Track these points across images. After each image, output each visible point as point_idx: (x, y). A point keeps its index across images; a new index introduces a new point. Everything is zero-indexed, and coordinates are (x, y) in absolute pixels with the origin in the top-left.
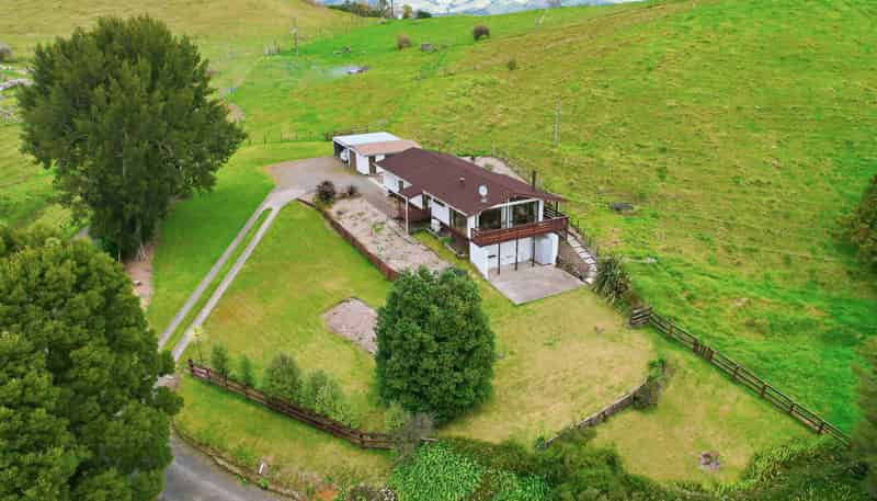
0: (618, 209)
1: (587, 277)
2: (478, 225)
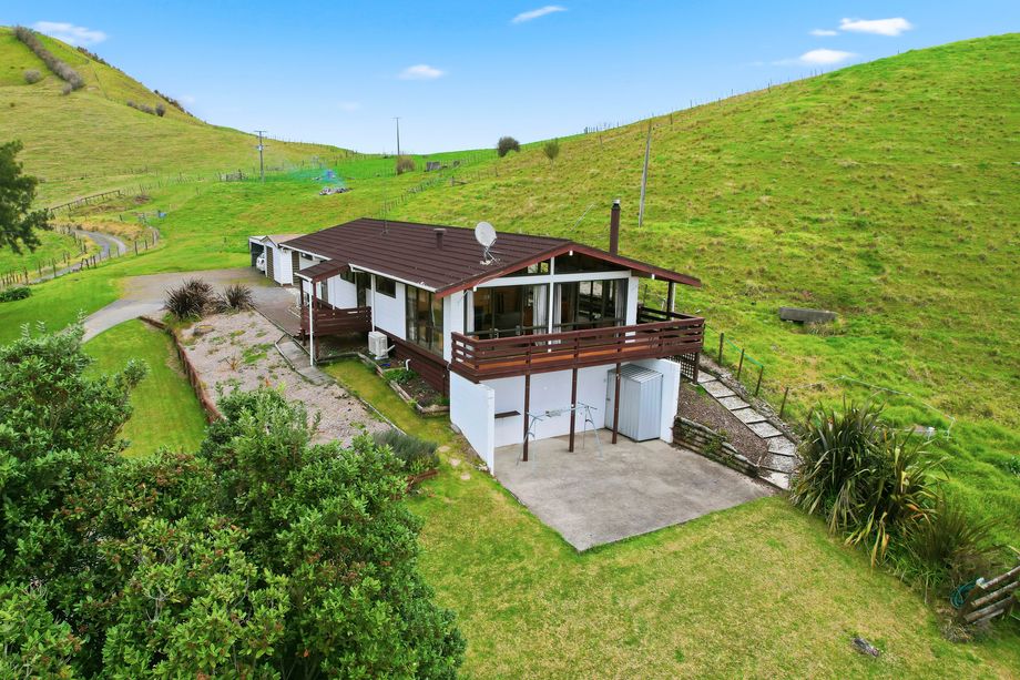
0: (799, 323)
2: (471, 328)
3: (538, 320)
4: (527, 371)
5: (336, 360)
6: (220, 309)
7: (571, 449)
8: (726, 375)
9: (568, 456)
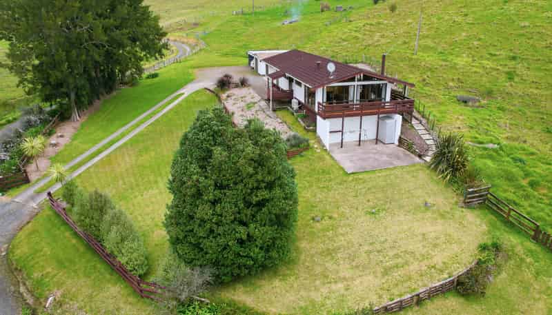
1: (425, 155)
2: (325, 100)
3: (350, 98)
4: (343, 116)
5: (280, 109)
6: (237, 86)
7: (359, 145)
8: (424, 121)
9: (357, 147)
